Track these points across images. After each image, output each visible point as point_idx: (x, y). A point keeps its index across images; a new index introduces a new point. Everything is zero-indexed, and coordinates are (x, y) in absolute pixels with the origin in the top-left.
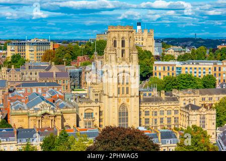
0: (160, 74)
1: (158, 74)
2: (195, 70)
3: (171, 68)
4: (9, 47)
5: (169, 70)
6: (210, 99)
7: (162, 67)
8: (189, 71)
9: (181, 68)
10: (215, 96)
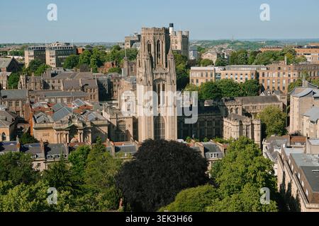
0: (197, 81)
1: (195, 81)
2: (237, 76)
3: (209, 74)
4: (26, 53)
5: (207, 76)
6: (254, 108)
7: (200, 73)
8: (229, 77)
9: (220, 74)
10: (260, 104)
